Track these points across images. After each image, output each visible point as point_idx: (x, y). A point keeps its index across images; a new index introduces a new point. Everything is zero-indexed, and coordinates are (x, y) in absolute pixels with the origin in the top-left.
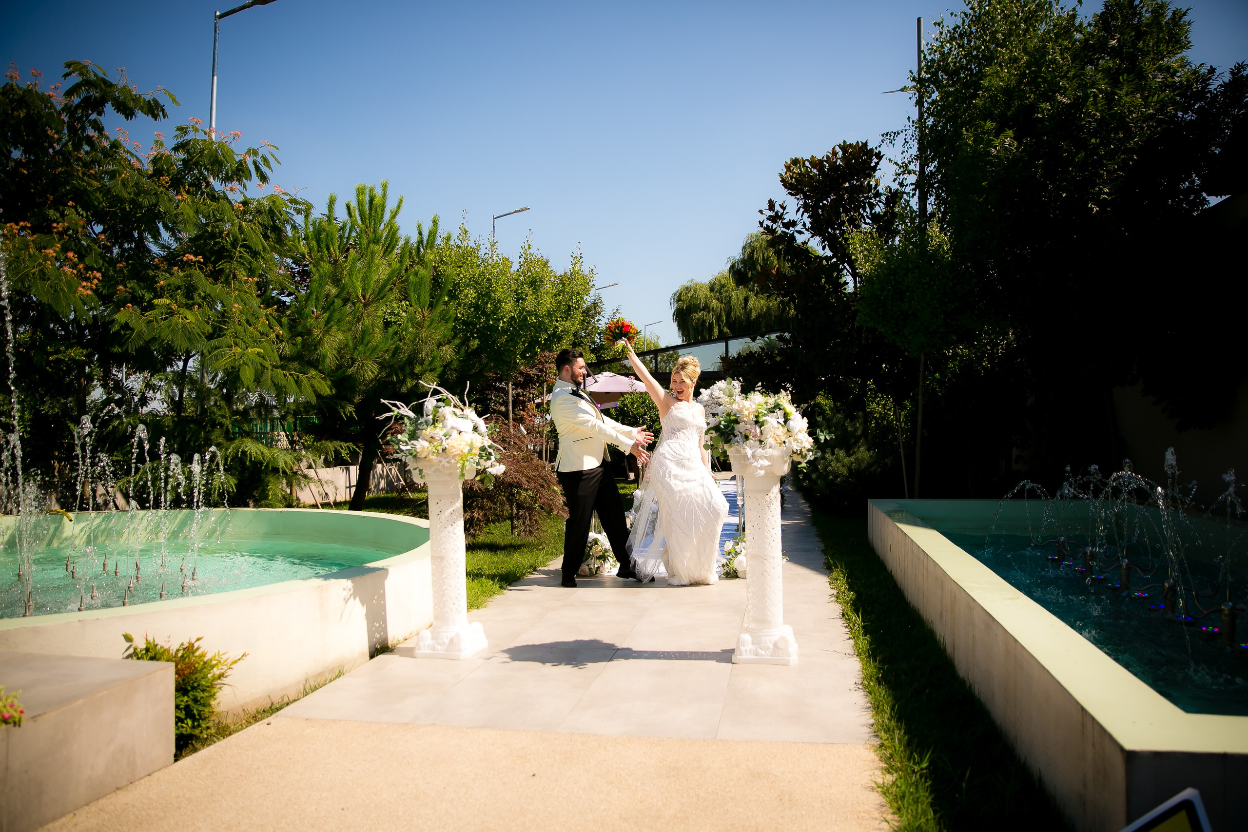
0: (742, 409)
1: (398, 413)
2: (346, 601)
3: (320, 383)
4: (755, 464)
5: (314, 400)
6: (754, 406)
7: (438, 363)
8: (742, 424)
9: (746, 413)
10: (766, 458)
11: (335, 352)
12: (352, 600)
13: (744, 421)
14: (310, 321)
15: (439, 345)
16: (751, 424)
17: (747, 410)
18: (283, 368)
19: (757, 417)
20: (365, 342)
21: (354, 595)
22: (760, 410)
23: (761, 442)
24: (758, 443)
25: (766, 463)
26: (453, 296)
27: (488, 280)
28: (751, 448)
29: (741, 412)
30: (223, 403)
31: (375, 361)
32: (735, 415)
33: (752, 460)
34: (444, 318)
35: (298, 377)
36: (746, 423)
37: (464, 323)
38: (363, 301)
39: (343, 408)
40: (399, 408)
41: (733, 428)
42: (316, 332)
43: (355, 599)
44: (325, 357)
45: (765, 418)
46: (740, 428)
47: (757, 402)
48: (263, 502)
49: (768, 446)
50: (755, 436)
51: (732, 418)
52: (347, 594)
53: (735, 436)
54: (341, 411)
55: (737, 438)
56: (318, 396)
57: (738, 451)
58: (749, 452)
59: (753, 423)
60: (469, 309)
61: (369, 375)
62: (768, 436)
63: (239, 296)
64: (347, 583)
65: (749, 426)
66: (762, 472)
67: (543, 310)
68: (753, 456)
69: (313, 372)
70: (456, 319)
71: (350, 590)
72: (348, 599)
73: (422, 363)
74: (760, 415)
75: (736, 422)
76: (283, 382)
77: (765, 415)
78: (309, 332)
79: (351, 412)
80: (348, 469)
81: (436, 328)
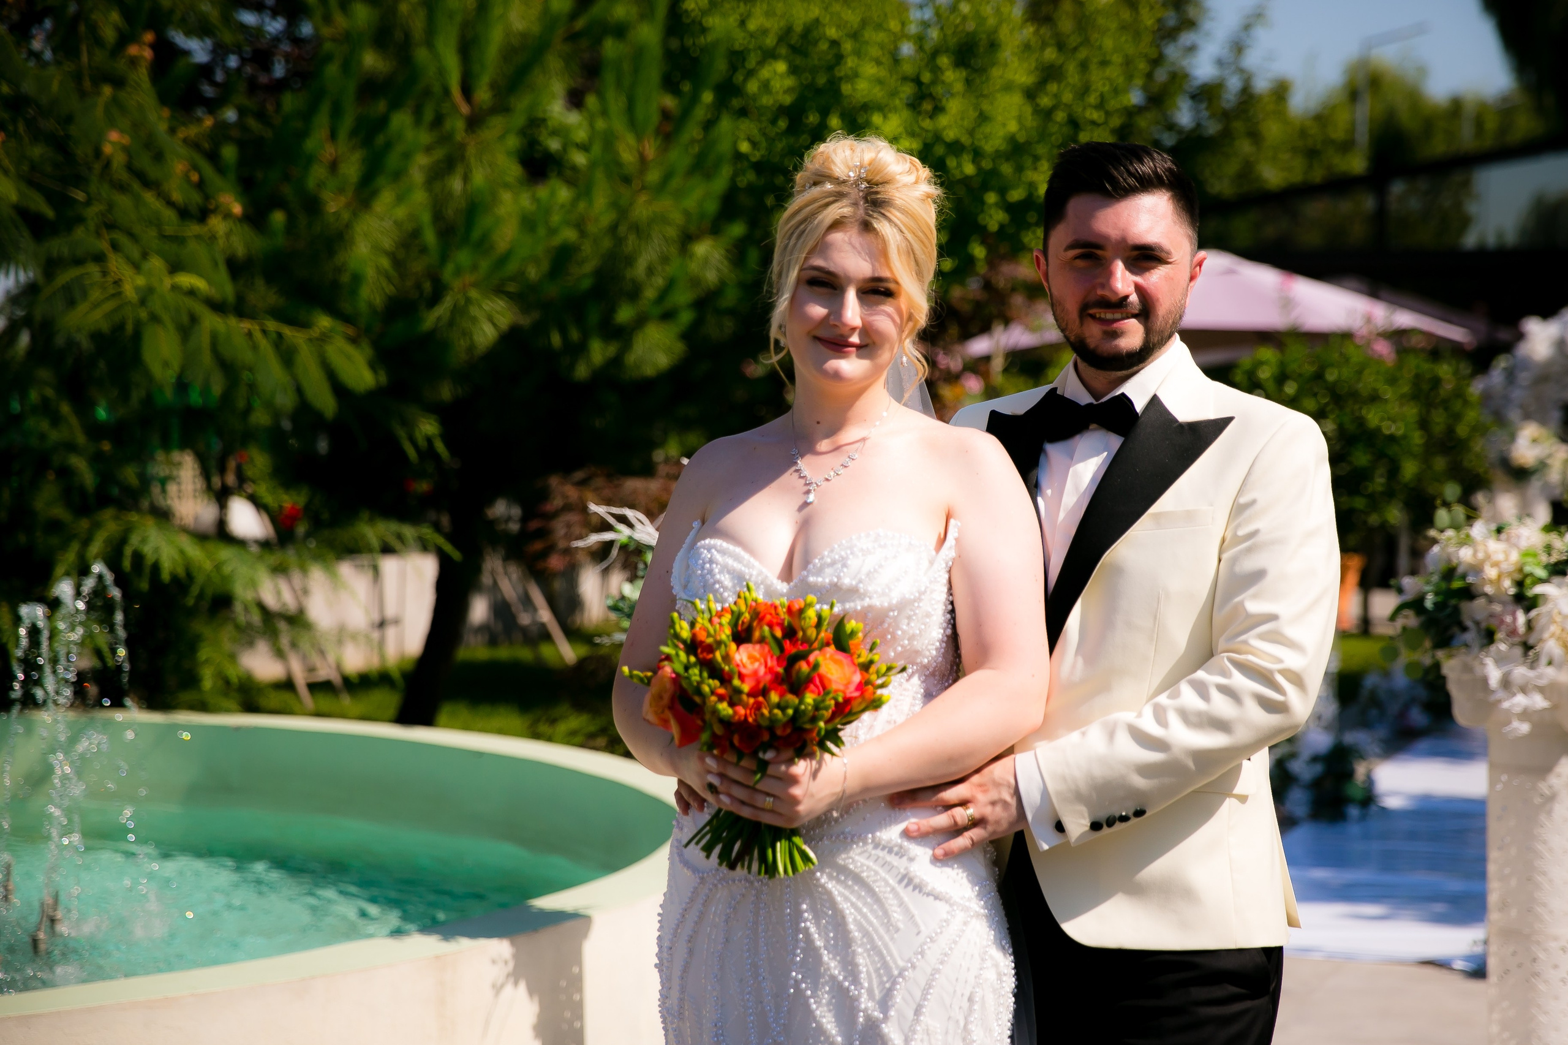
0: (1483, 562)
1: (630, 538)
2: (498, 989)
3: (349, 357)
4: (1506, 705)
5: (326, 403)
6: (1514, 557)
7: (682, 297)
8: (1480, 602)
9: (1491, 573)
10: (1541, 690)
11: (385, 263)
12: (509, 989)
13: (1486, 595)
14: (317, 173)
15: (687, 239)
16: (1503, 603)
17: (1496, 564)
18: (240, 309)
19: (1520, 584)
20: (476, 234)
21: (516, 976)
22: (1528, 569)
23: (1527, 647)
24: (1518, 651)
25: (1539, 702)
26: (727, 91)
27: (835, 43)
28: (1500, 661)
29: (1477, 569)
30: (65, 408)
31: (499, 290)
32: (1464, 577)
33: (1500, 694)
34: (702, 166)
35: (280, 335)
36: (1490, 599)
37: (759, 167)
38: (465, 109)
39: (409, 425)
40: (631, 526)
41: (1456, 611)
42: (334, 205)
43: (516, 983)
44: (357, 279)
45: (1539, 589)
46: (1476, 609)
47: (1524, 544)
48: (186, 696)
49: (1544, 660)
50: (1513, 632)
51: (1457, 584)
52: (499, 972)
53: (1464, 629)
54: (402, 434)
55: (1470, 636)
56: (339, 389)
57: (1468, 669)
58: (1494, 674)
59: (1509, 599)
60: (774, 122)
61: (485, 334)
62: (1546, 635)
63: (115, 101)
64: (500, 948)
65: (1497, 608)
66: (1524, 728)
67: (994, 139)
68: (1506, 683)
69: (324, 322)
70: (738, 156)
71: (506, 963)
72: (502, 986)
73: (634, 294)
74: (1528, 581)
75: (1469, 593)
76: (245, 355)
77: (1542, 581)
78: (313, 205)
79: (429, 440)
80: (376, 570)
81: (679, 195)
